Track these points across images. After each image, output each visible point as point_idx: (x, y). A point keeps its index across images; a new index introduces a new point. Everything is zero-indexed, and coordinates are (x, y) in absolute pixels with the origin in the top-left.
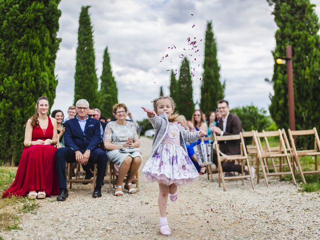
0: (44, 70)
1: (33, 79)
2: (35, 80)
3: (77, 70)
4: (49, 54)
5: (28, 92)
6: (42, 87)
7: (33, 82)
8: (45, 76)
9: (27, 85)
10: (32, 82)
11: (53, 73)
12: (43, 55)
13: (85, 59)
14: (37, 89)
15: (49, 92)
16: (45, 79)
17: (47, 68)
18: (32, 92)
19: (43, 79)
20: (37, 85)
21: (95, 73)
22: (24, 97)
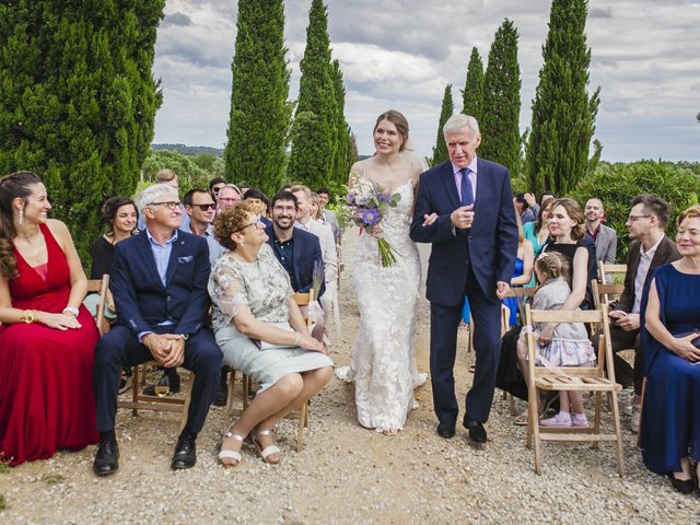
0: (122, 71)
1: (94, 92)
2: (98, 97)
3: (239, 50)
4: (137, 26)
5: (80, 128)
6: (115, 115)
7: (93, 100)
8: (123, 87)
9: (78, 108)
10: (89, 101)
11: (145, 76)
12: (120, 32)
13: (257, 23)
14: (104, 119)
15: (136, 126)
16: (123, 93)
17: (130, 66)
18: (91, 126)
19: (117, 93)
20: (103, 107)
21: (281, 59)
22: (71, 139)
